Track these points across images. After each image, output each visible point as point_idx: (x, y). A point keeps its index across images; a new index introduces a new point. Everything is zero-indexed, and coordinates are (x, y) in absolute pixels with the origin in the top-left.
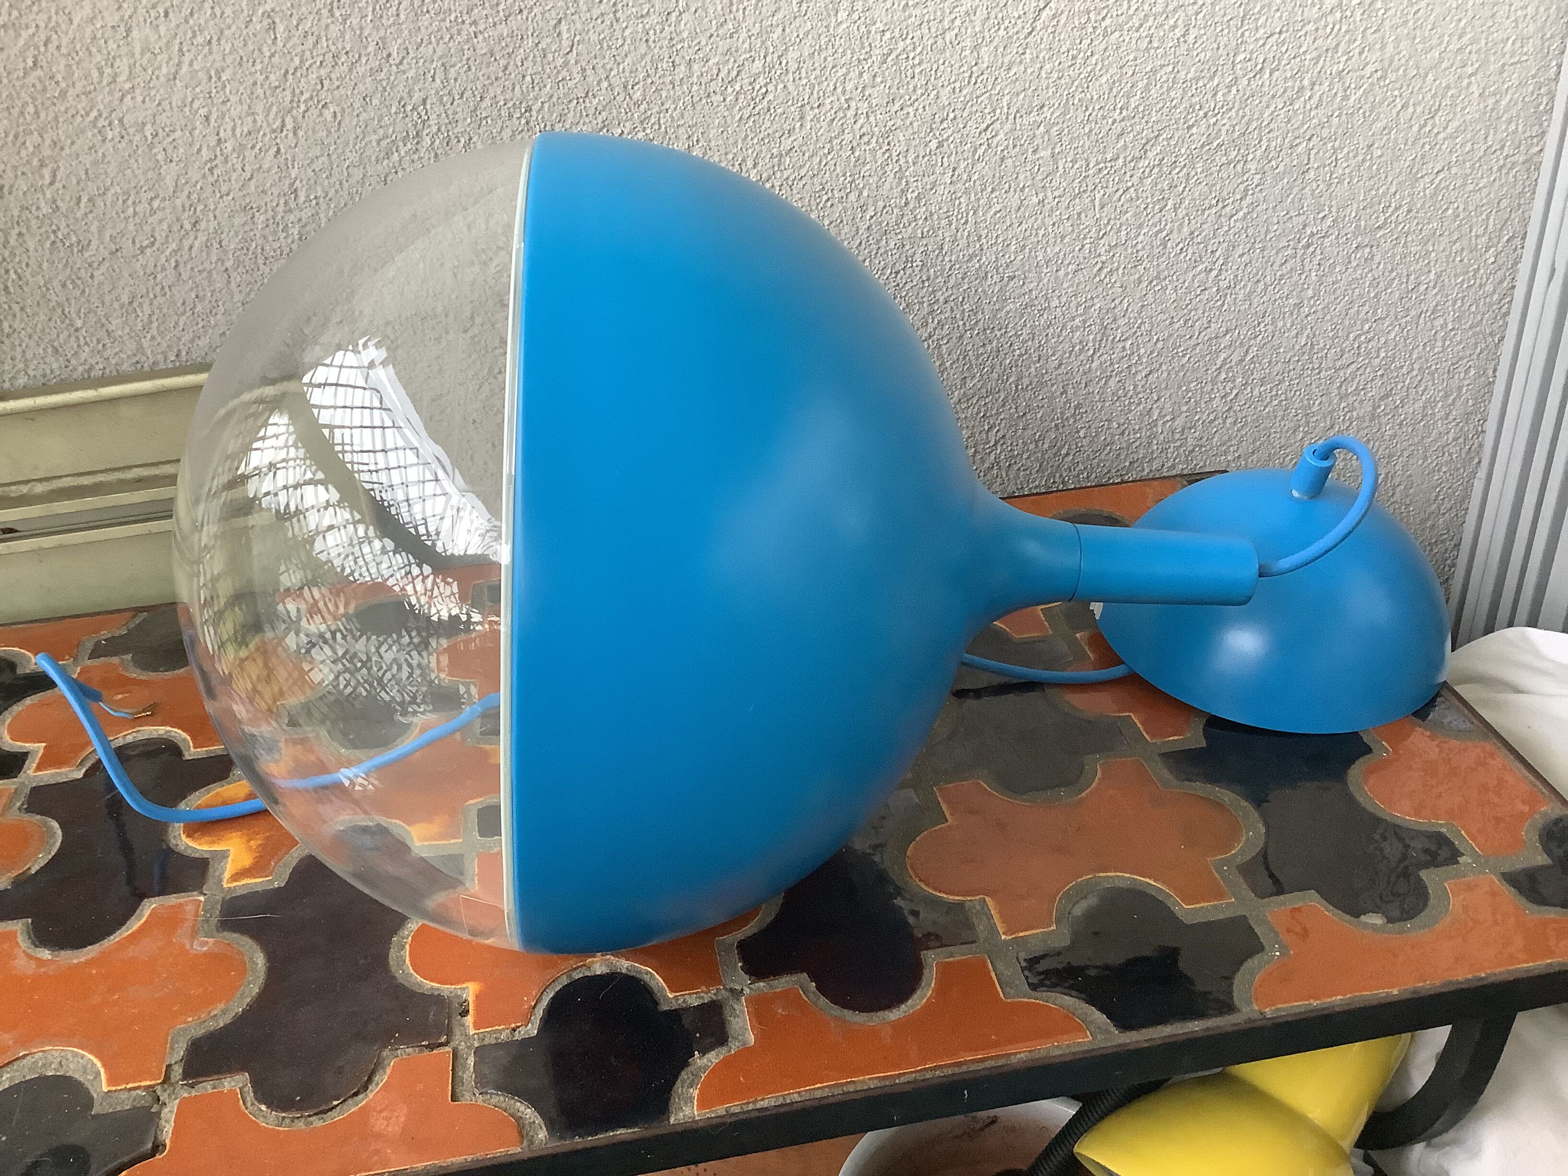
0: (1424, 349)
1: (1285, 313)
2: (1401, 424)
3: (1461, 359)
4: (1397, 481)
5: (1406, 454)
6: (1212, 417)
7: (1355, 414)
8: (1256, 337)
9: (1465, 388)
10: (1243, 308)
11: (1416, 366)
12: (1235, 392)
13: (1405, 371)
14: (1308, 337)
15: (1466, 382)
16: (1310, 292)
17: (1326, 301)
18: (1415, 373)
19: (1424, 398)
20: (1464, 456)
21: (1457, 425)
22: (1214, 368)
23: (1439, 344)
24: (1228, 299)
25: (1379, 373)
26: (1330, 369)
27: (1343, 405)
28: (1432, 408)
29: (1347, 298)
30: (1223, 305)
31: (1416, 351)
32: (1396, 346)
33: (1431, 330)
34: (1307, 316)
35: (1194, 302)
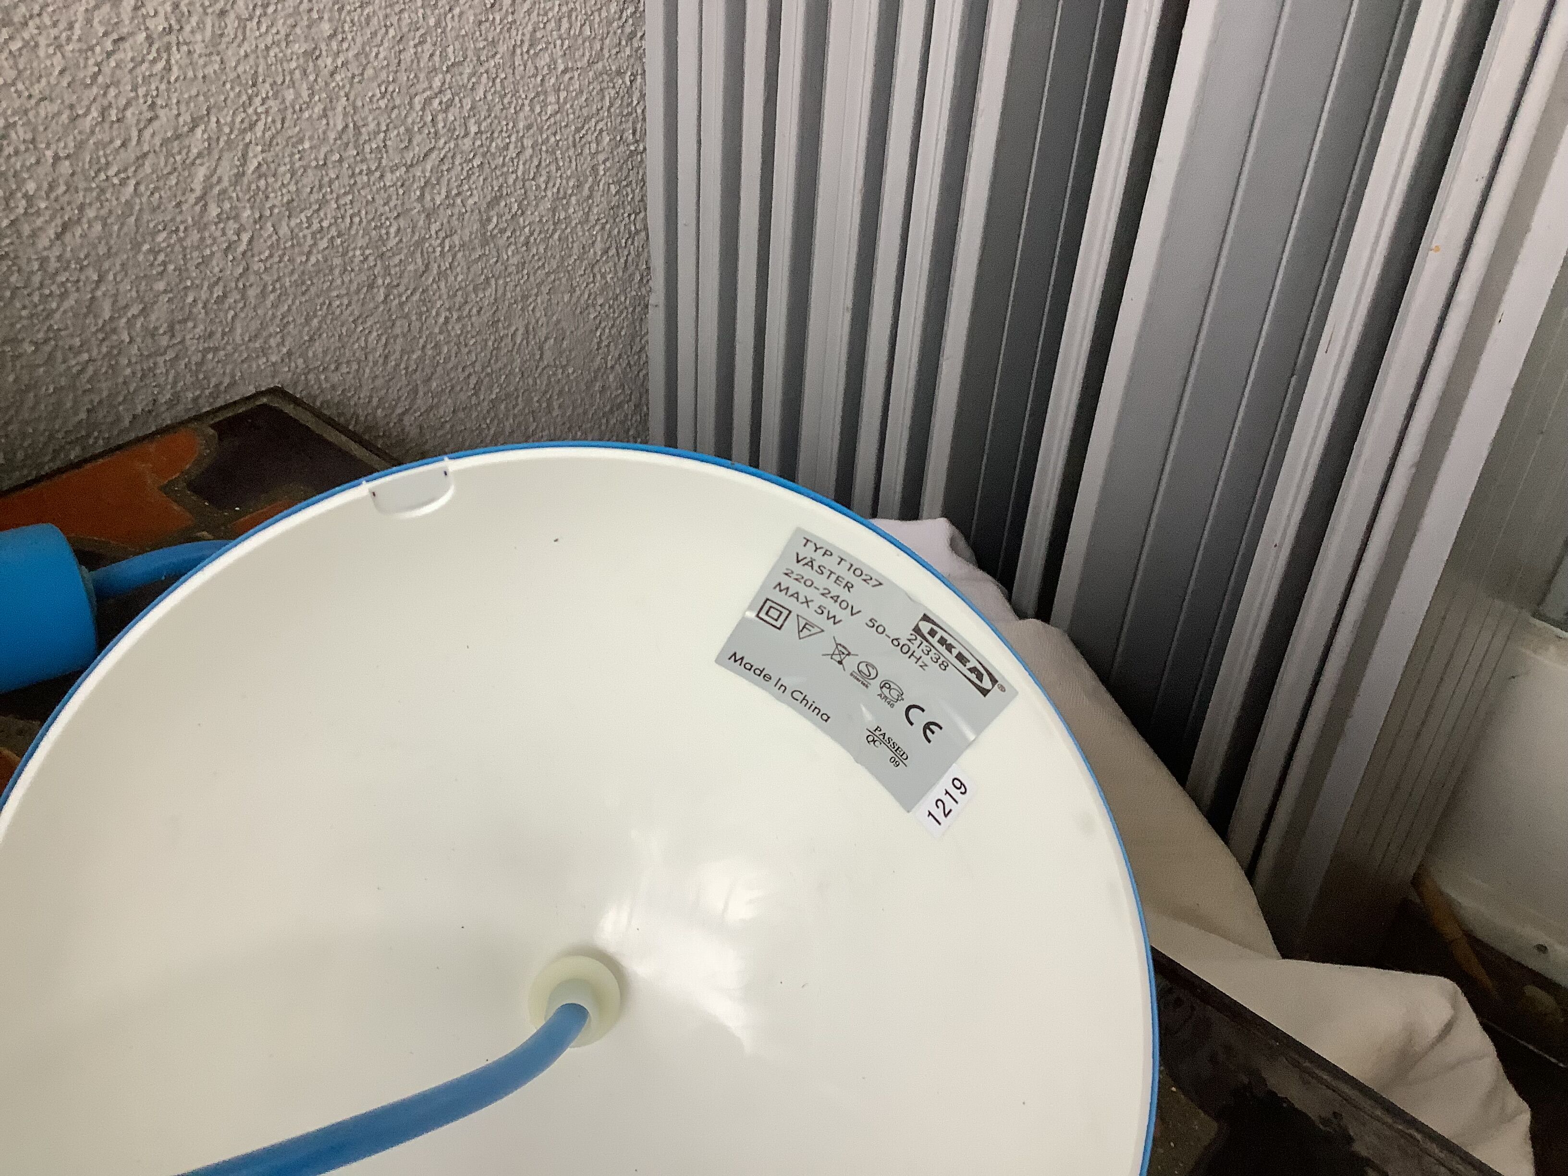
0: (532, 110)
1: (292, 73)
2: (527, 243)
3: (587, 119)
4: (542, 333)
5: (545, 289)
6: (218, 291)
7: (456, 239)
8: (252, 126)
9: (602, 167)
10: (209, 70)
11: (528, 142)
12: (245, 237)
13: (512, 152)
14: (345, 114)
15: (601, 157)
16: (326, 28)
17: (359, 40)
18: (529, 151)
19: (549, 194)
20: (620, 274)
21: (603, 228)
22: (192, 200)
23: (552, 99)
24: (176, 56)
25: (476, 163)
26: (397, 166)
27: (434, 227)
28: (565, 209)
29: (392, 32)
30: (168, 68)
31: (521, 115)
32: (489, 110)
33: (535, 76)
34: (332, 74)
35: (106, 70)
